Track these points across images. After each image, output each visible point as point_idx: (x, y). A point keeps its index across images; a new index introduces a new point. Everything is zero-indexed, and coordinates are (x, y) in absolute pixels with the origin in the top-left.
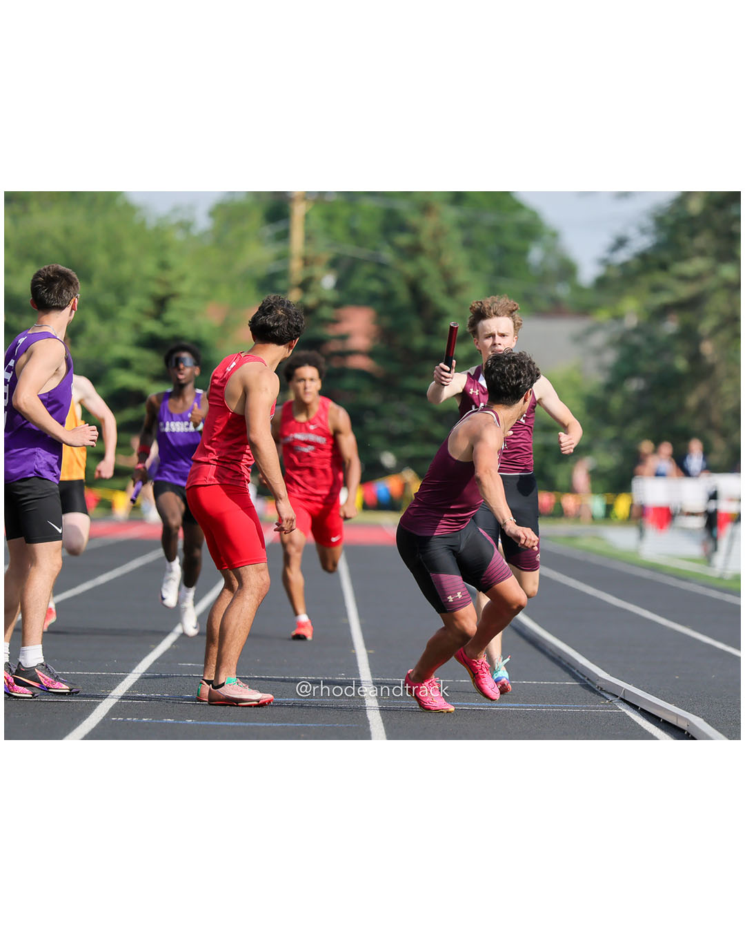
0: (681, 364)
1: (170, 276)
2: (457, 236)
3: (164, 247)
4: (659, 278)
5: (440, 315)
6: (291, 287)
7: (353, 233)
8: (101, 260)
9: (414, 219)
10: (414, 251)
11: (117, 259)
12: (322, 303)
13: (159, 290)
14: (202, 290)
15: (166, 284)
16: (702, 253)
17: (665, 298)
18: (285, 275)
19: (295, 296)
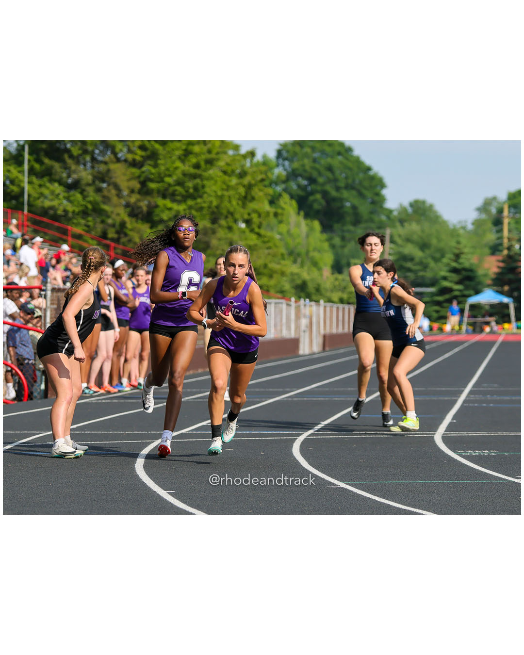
1: (461, 246)
3: (458, 235)
6: (504, 249)
8: (434, 241)
11: (439, 240)
12: (516, 254)
13: (457, 251)
14: (472, 250)
15: (459, 249)
18: (501, 244)
19: (505, 252)
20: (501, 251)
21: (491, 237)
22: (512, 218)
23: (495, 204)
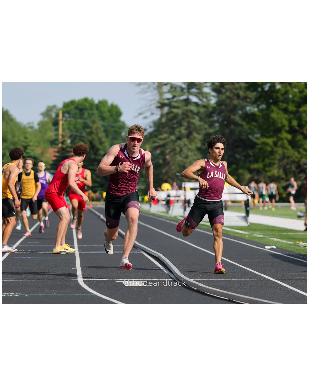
0: (161, 161)
1: (27, 141)
2: (102, 129)
3: (25, 133)
4: (155, 139)
5: (98, 150)
6: (59, 143)
7: (75, 128)
9: (91, 125)
10: (91, 133)
11: (14, 136)
12: (67, 147)
13: (25, 144)
14: (36, 144)
15: (27, 143)
16: (166, 132)
17: (156, 144)
18: (57, 140)
19: (60, 145)
20: (57, 144)
21: (51, 135)
22: (65, 121)
23: (55, 110)
